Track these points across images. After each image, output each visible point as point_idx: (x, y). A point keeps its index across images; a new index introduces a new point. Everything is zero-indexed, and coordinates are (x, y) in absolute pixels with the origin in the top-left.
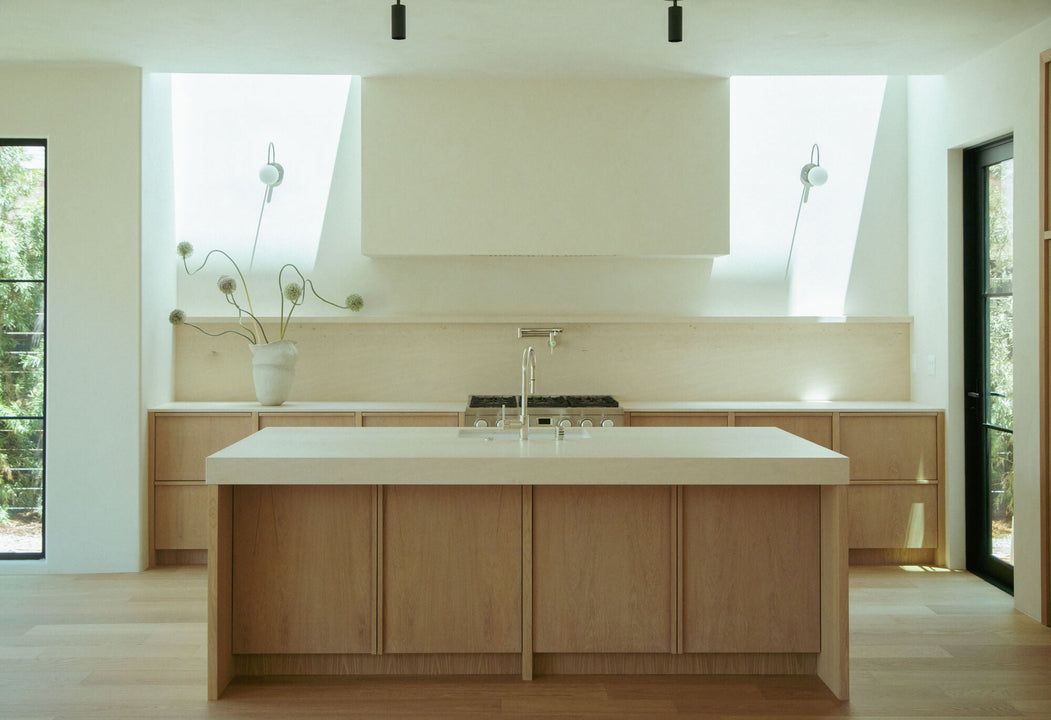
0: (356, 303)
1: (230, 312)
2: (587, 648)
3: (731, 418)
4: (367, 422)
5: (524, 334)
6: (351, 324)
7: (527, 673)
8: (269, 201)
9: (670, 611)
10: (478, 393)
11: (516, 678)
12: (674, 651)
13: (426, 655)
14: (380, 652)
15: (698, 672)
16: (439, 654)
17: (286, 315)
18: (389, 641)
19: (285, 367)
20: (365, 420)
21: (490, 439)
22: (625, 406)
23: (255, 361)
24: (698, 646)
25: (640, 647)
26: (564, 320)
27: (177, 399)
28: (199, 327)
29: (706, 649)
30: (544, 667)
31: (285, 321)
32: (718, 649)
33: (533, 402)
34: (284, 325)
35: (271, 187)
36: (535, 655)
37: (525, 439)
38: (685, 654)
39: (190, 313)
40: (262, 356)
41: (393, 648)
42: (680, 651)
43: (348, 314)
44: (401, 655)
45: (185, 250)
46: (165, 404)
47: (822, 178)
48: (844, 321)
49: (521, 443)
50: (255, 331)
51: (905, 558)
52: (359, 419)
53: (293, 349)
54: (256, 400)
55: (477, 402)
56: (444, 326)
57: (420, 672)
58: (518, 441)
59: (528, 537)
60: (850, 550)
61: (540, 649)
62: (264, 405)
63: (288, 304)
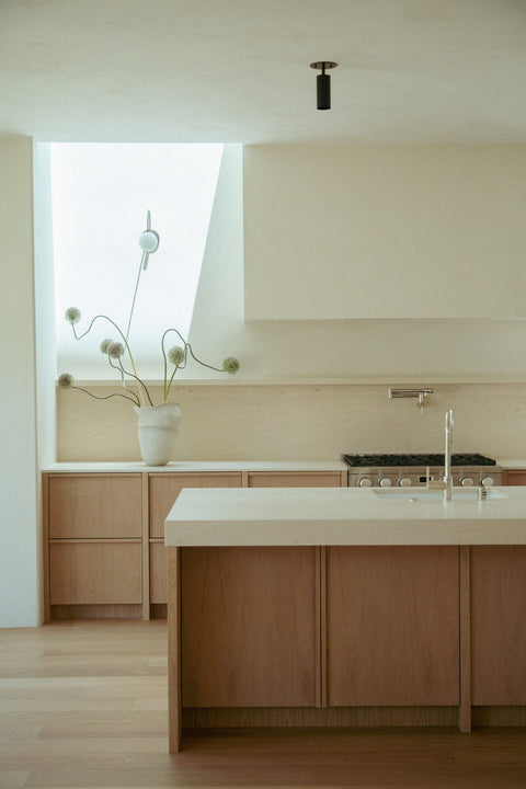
0: (232, 366)
1: (115, 376)
4: (254, 481)
5: (395, 394)
6: (226, 387)
8: (145, 268)
10: (353, 452)
14: (324, 705)
17: (169, 378)
19: (169, 429)
20: (252, 479)
22: (502, 464)
23: (141, 422)
27: (59, 460)
28: (87, 390)
30: (483, 719)
31: (168, 384)
33: (457, 460)
34: (167, 387)
35: (148, 254)
36: (474, 708)
37: (449, 499)
39: (78, 377)
40: (146, 418)
41: (336, 702)
43: (225, 377)
45: (73, 315)
46: (52, 465)
49: (445, 504)
50: (139, 394)
52: (245, 481)
53: (177, 412)
54: (142, 460)
55: (354, 461)
56: (316, 388)
57: (360, 723)
58: (442, 501)
59: (465, 595)
61: (479, 702)
62: (149, 465)
63: (171, 367)
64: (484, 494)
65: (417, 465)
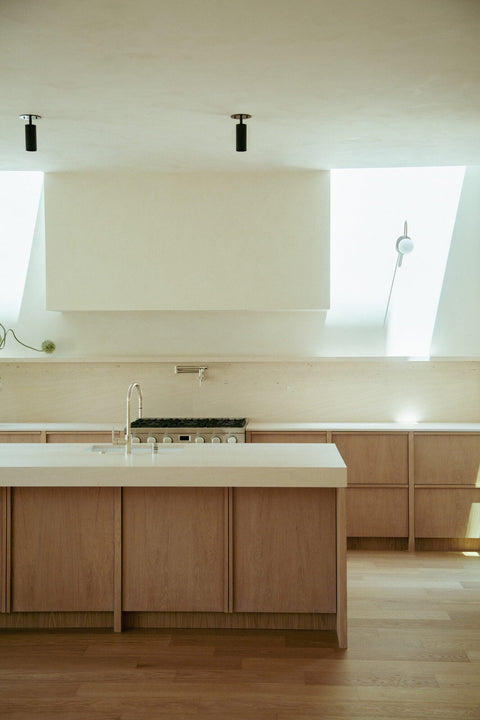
0: (49, 347)
2: (163, 608)
3: (329, 437)
4: (51, 438)
5: (180, 370)
7: (118, 627)
9: (223, 581)
11: (110, 630)
12: (226, 611)
13: (45, 613)
14: (8, 611)
15: (247, 627)
16: (55, 612)
18: (16, 602)
20: (49, 437)
21: (103, 453)
22: (250, 427)
24: (245, 606)
25: (202, 607)
26: (216, 360)
29: (250, 609)
30: (130, 622)
32: (260, 609)
36: (124, 614)
37: (129, 452)
38: (234, 613)
41: (18, 608)
42: (231, 611)
44: (26, 613)
47: (409, 248)
48: (427, 360)
49: (126, 455)
51: (468, 546)
52: (44, 437)
56: (118, 365)
57: (41, 626)
58: (124, 453)
60: (415, 539)
61: (128, 608)
64: (156, 448)
65: (180, 427)
